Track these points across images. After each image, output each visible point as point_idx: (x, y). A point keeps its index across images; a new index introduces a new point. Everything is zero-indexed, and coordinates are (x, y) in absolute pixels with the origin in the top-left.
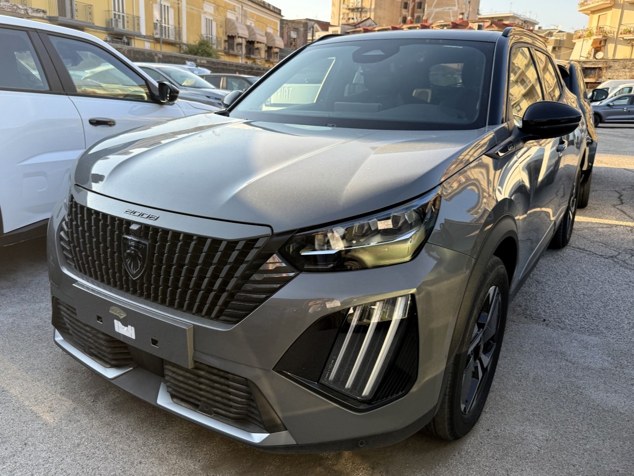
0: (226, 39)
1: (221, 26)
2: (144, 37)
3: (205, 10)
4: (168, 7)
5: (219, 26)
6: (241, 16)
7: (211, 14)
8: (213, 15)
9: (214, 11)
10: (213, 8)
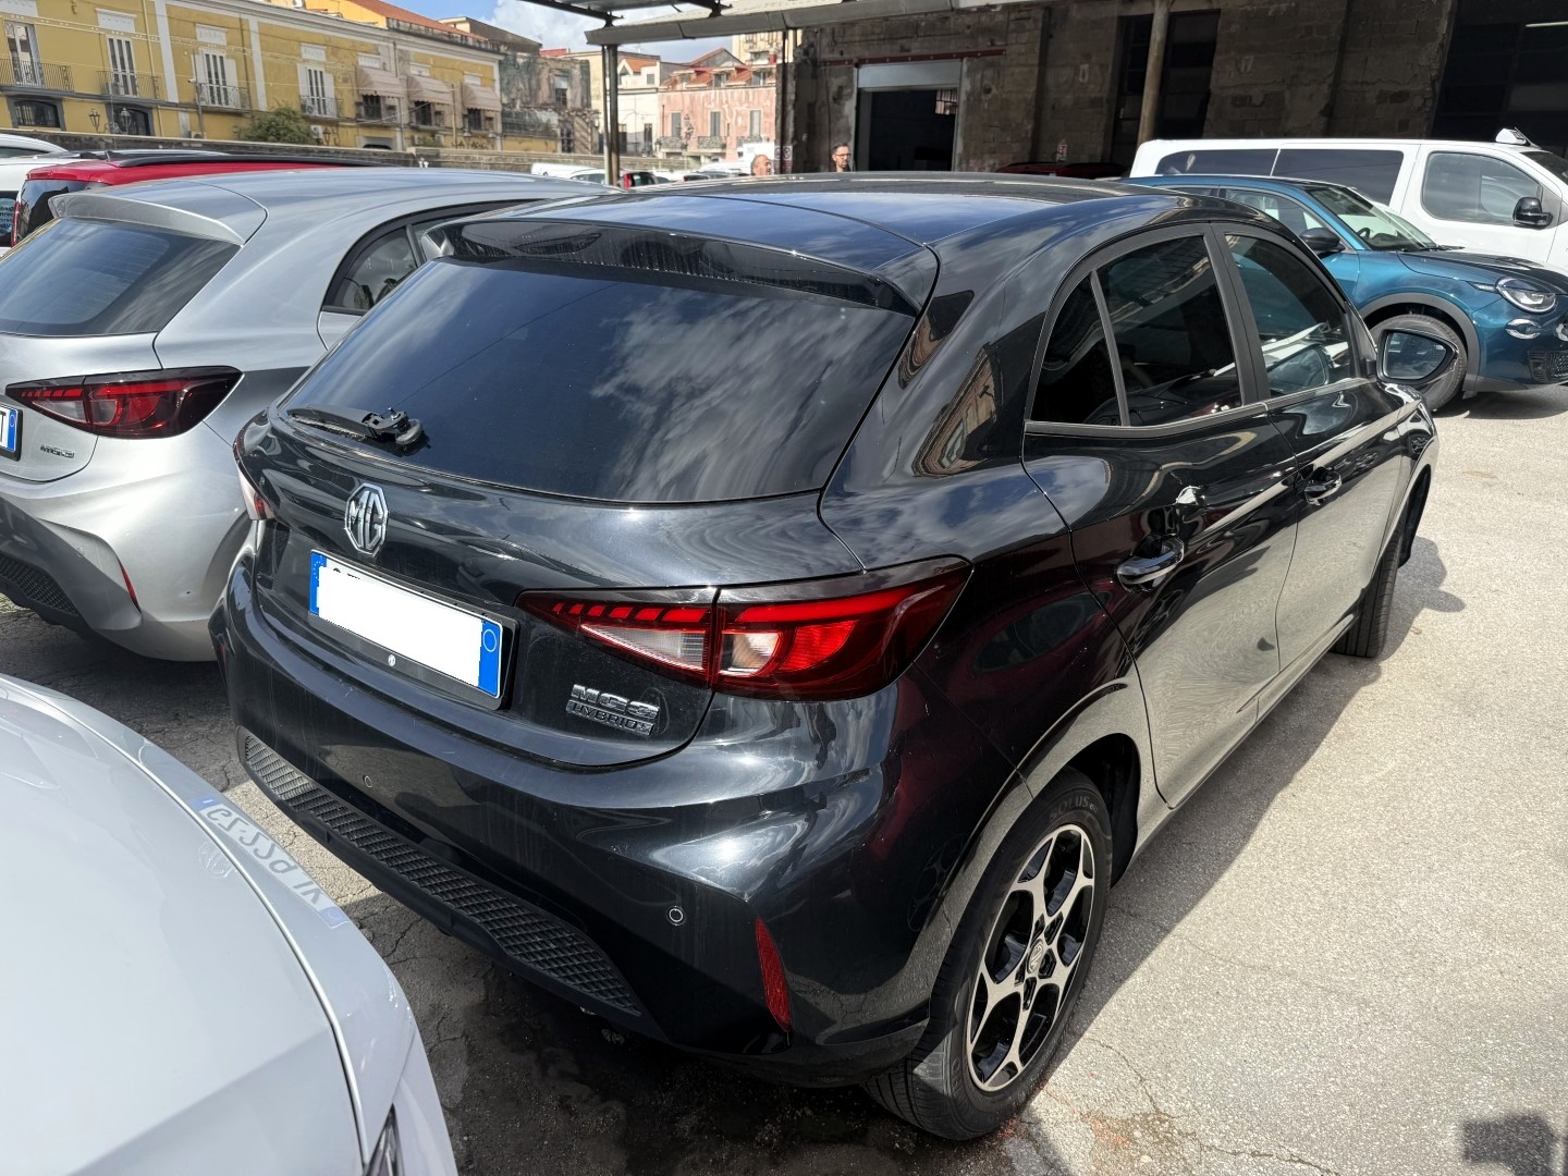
0: (361, 100)
1: (345, 81)
2: (176, 105)
3: (305, 56)
4: (221, 58)
5: (340, 81)
6: (392, 61)
7: (319, 63)
8: (325, 64)
9: (327, 57)
10: (323, 52)
